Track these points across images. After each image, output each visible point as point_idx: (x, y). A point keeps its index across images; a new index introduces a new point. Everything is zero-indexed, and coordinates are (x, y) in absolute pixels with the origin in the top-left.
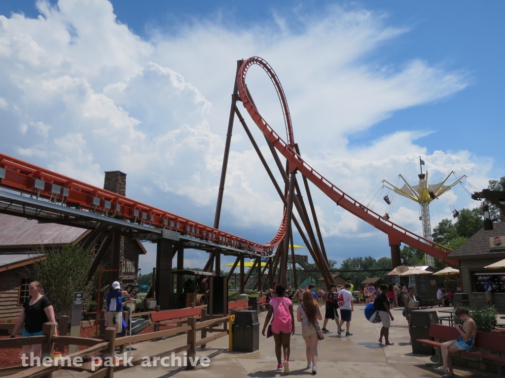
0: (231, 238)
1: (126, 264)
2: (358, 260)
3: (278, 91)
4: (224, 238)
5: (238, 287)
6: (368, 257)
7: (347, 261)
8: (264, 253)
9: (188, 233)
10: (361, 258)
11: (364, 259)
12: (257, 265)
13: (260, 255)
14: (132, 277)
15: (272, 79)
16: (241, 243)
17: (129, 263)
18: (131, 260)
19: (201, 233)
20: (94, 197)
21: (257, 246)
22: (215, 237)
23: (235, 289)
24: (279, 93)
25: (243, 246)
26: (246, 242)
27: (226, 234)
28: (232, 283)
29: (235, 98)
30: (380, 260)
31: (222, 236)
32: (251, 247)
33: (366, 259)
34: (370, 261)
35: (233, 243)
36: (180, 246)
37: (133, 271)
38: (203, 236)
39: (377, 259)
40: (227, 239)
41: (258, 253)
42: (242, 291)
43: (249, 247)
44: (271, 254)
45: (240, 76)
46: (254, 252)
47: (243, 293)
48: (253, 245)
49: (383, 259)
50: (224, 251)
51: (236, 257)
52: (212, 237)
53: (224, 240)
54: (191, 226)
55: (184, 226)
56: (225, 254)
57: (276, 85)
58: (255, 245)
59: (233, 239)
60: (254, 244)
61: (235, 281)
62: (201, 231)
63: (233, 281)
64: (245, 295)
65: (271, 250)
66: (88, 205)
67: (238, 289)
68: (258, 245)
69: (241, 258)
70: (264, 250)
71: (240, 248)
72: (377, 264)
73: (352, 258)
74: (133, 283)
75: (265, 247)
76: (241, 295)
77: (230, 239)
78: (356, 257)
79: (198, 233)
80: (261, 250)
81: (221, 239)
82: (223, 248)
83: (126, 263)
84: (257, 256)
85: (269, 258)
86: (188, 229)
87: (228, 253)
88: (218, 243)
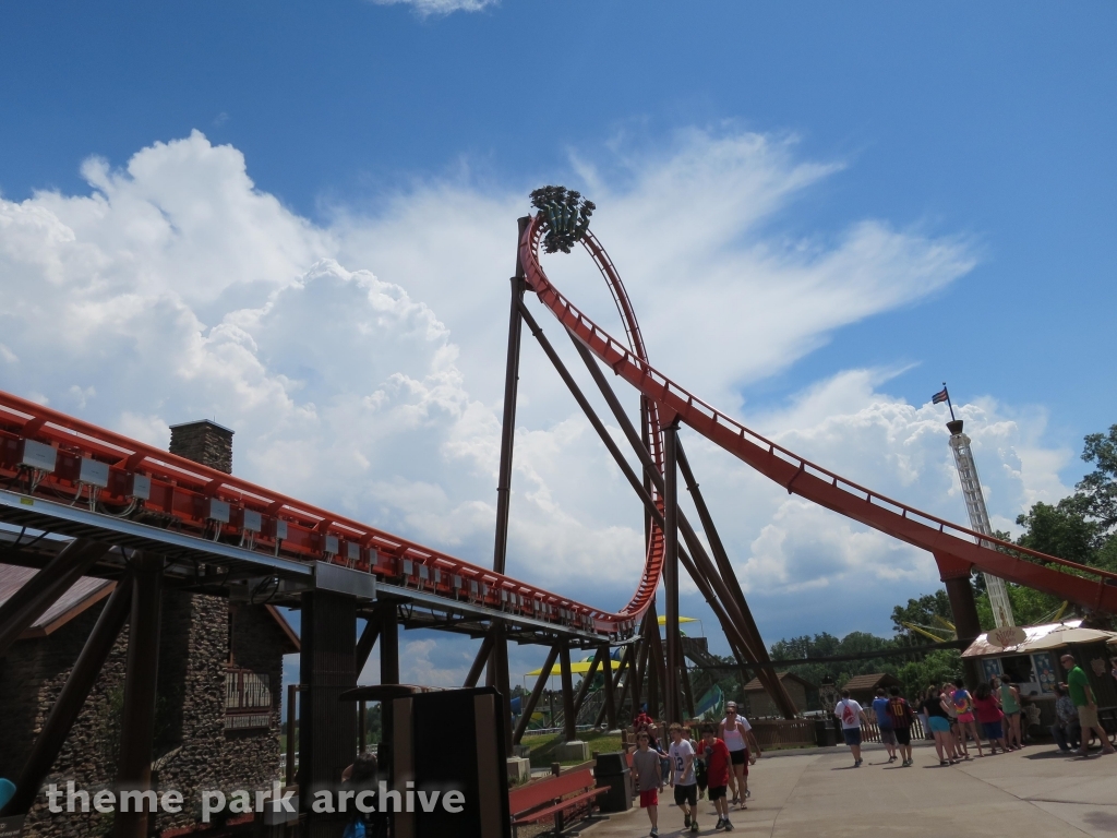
0: (531, 594)
1: (241, 684)
2: (802, 642)
3: (610, 282)
4: (513, 596)
5: (559, 721)
6: (820, 634)
7: (780, 646)
8: (615, 634)
9: (407, 581)
10: (807, 638)
11: (813, 640)
12: (600, 667)
13: (607, 639)
14: (261, 720)
15: (596, 257)
16: (559, 608)
17: (251, 680)
18: (257, 670)
19: (447, 581)
20: (213, 501)
21: (596, 617)
22: (489, 593)
23: (554, 726)
24: (612, 286)
25: (563, 615)
26: (569, 607)
27: (519, 585)
28: (545, 713)
29: (519, 285)
30: (846, 639)
31: (509, 590)
32: (584, 618)
33: (818, 638)
34: (827, 642)
35: (537, 608)
36: (388, 620)
37: (266, 701)
38: (454, 589)
39: (841, 638)
40: (521, 598)
41: (600, 632)
42: (571, 733)
43: (579, 620)
44: (630, 636)
45: (526, 243)
46: (592, 630)
47: (573, 739)
48: (587, 614)
49: (852, 635)
50: (517, 631)
51: (550, 648)
52: (480, 591)
53: (513, 601)
54: (418, 560)
55: (396, 560)
56: (522, 641)
57: (604, 271)
58: (593, 614)
59: (539, 599)
60: (591, 610)
61: (552, 708)
62: (450, 576)
63: (548, 709)
64: (579, 742)
65: (630, 626)
66: (197, 520)
67: (560, 727)
68: (599, 613)
69: (561, 647)
70: (615, 627)
71: (557, 621)
72: (843, 647)
73: (788, 641)
74: (266, 735)
75: (616, 620)
76: (569, 743)
77: (530, 599)
78: (797, 637)
79: (438, 579)
80: (608, 627)
81: (505, 598)
82: (513, 622)
83: (241, 679)
84: (600, 641)
85: (628, 644)
86: (408, 569)
87: (527, 635)
88: (497, 607)
